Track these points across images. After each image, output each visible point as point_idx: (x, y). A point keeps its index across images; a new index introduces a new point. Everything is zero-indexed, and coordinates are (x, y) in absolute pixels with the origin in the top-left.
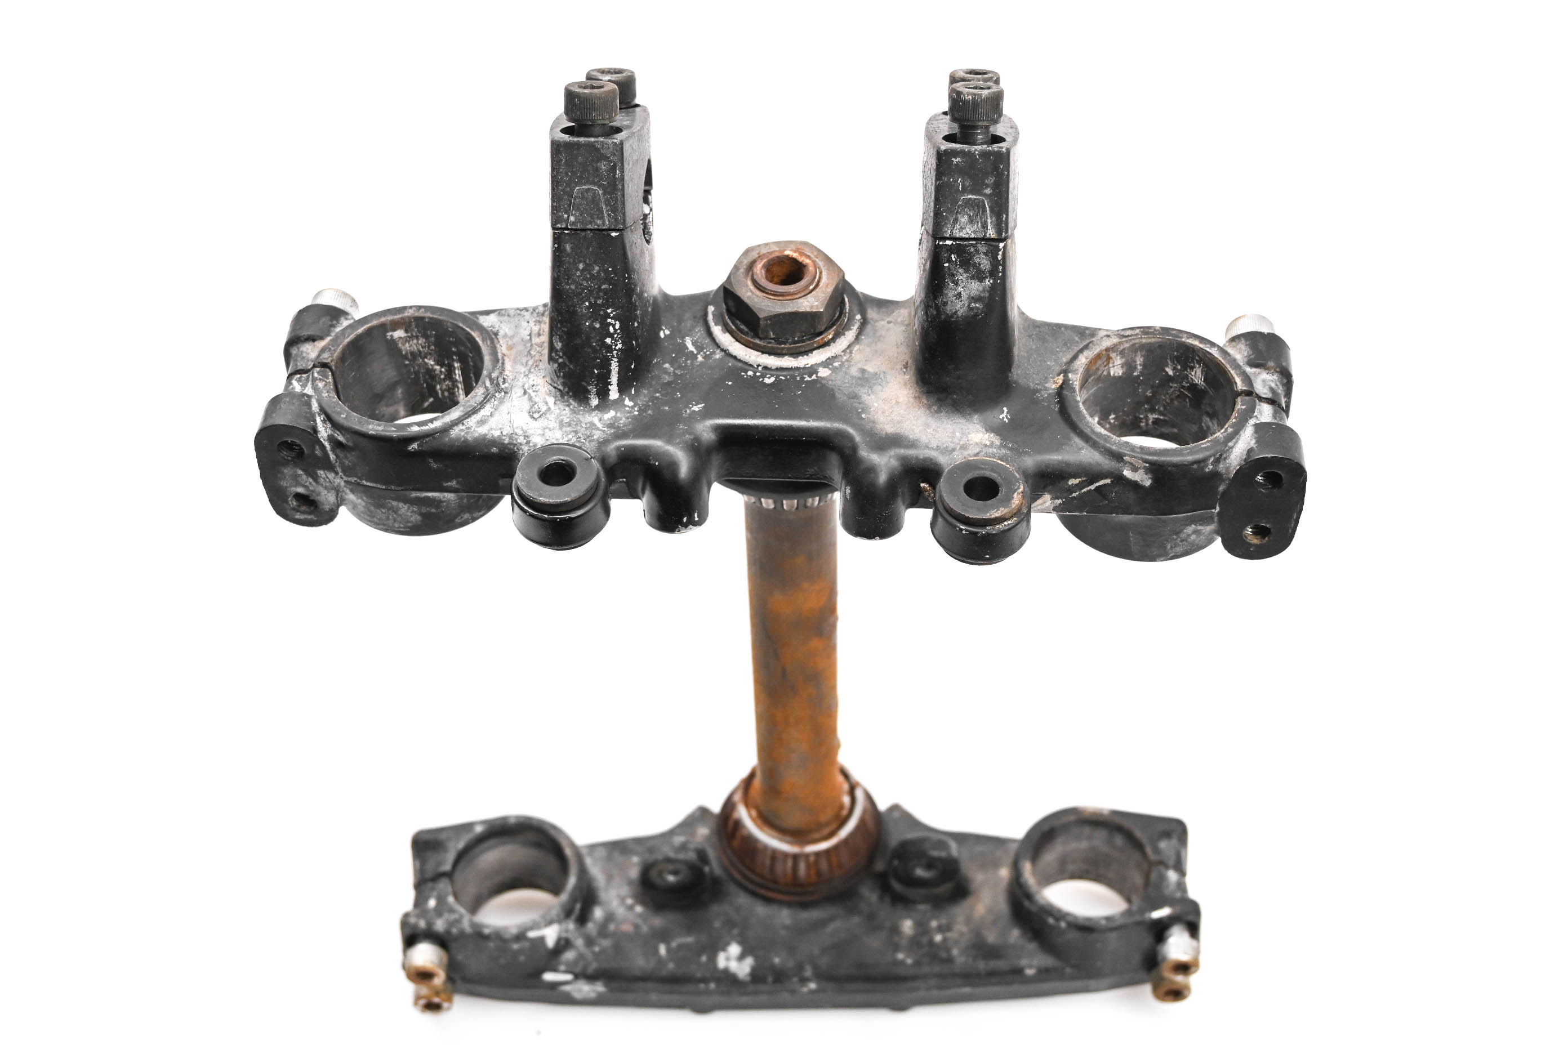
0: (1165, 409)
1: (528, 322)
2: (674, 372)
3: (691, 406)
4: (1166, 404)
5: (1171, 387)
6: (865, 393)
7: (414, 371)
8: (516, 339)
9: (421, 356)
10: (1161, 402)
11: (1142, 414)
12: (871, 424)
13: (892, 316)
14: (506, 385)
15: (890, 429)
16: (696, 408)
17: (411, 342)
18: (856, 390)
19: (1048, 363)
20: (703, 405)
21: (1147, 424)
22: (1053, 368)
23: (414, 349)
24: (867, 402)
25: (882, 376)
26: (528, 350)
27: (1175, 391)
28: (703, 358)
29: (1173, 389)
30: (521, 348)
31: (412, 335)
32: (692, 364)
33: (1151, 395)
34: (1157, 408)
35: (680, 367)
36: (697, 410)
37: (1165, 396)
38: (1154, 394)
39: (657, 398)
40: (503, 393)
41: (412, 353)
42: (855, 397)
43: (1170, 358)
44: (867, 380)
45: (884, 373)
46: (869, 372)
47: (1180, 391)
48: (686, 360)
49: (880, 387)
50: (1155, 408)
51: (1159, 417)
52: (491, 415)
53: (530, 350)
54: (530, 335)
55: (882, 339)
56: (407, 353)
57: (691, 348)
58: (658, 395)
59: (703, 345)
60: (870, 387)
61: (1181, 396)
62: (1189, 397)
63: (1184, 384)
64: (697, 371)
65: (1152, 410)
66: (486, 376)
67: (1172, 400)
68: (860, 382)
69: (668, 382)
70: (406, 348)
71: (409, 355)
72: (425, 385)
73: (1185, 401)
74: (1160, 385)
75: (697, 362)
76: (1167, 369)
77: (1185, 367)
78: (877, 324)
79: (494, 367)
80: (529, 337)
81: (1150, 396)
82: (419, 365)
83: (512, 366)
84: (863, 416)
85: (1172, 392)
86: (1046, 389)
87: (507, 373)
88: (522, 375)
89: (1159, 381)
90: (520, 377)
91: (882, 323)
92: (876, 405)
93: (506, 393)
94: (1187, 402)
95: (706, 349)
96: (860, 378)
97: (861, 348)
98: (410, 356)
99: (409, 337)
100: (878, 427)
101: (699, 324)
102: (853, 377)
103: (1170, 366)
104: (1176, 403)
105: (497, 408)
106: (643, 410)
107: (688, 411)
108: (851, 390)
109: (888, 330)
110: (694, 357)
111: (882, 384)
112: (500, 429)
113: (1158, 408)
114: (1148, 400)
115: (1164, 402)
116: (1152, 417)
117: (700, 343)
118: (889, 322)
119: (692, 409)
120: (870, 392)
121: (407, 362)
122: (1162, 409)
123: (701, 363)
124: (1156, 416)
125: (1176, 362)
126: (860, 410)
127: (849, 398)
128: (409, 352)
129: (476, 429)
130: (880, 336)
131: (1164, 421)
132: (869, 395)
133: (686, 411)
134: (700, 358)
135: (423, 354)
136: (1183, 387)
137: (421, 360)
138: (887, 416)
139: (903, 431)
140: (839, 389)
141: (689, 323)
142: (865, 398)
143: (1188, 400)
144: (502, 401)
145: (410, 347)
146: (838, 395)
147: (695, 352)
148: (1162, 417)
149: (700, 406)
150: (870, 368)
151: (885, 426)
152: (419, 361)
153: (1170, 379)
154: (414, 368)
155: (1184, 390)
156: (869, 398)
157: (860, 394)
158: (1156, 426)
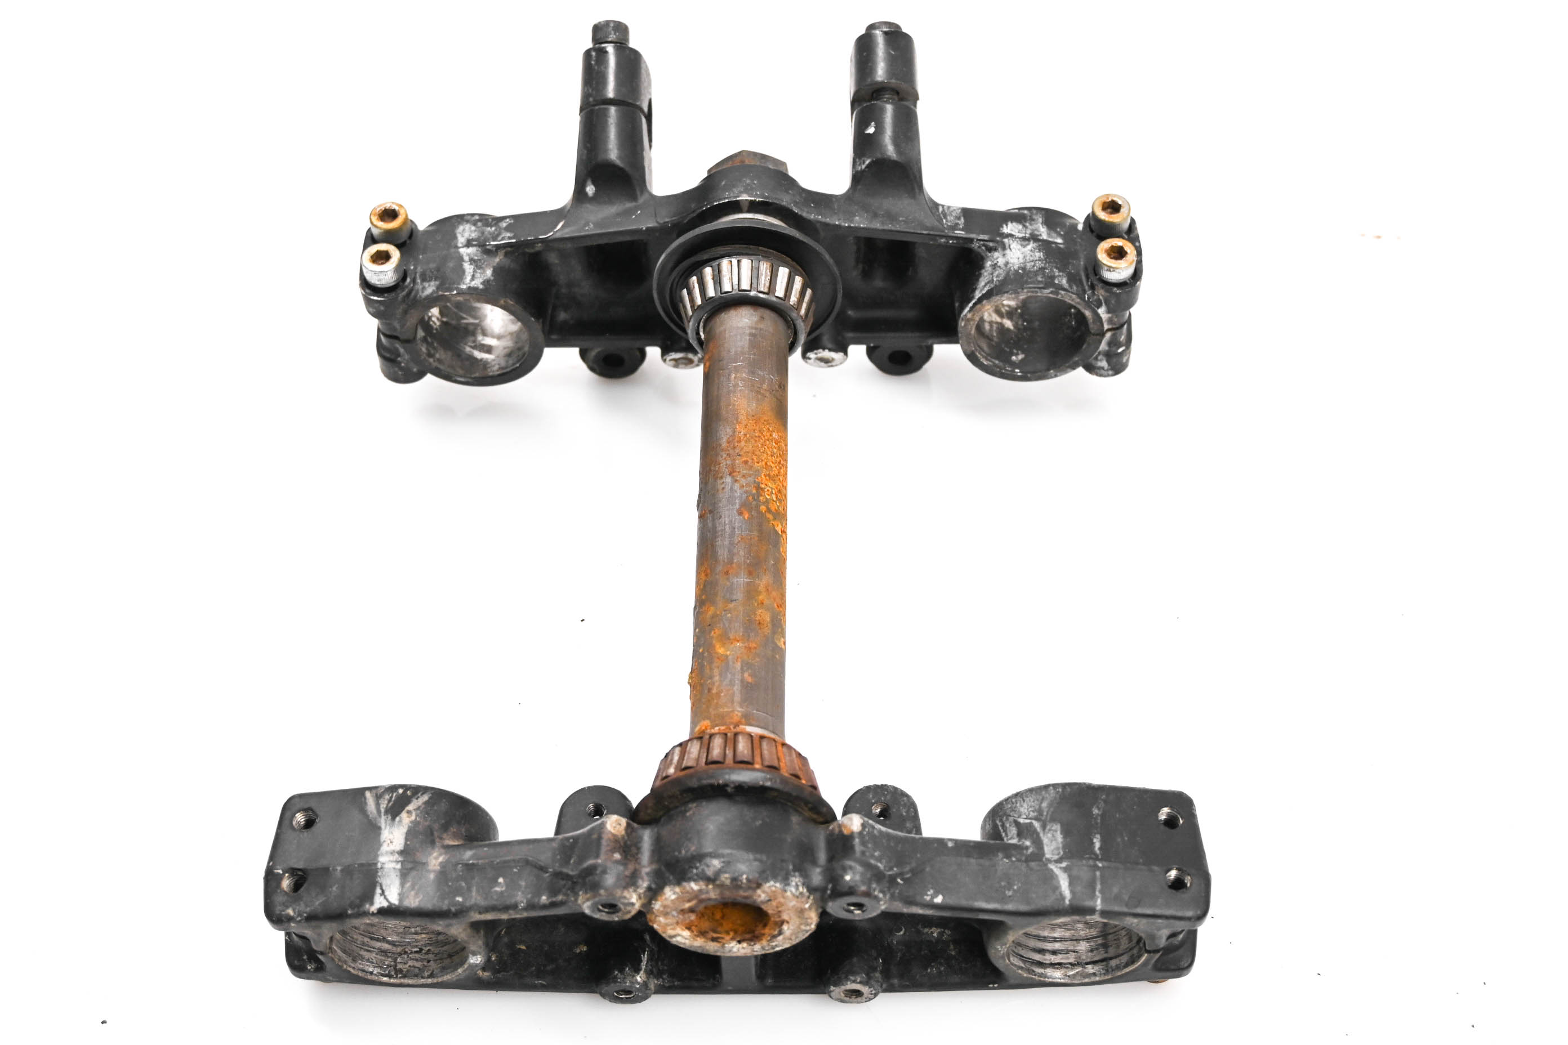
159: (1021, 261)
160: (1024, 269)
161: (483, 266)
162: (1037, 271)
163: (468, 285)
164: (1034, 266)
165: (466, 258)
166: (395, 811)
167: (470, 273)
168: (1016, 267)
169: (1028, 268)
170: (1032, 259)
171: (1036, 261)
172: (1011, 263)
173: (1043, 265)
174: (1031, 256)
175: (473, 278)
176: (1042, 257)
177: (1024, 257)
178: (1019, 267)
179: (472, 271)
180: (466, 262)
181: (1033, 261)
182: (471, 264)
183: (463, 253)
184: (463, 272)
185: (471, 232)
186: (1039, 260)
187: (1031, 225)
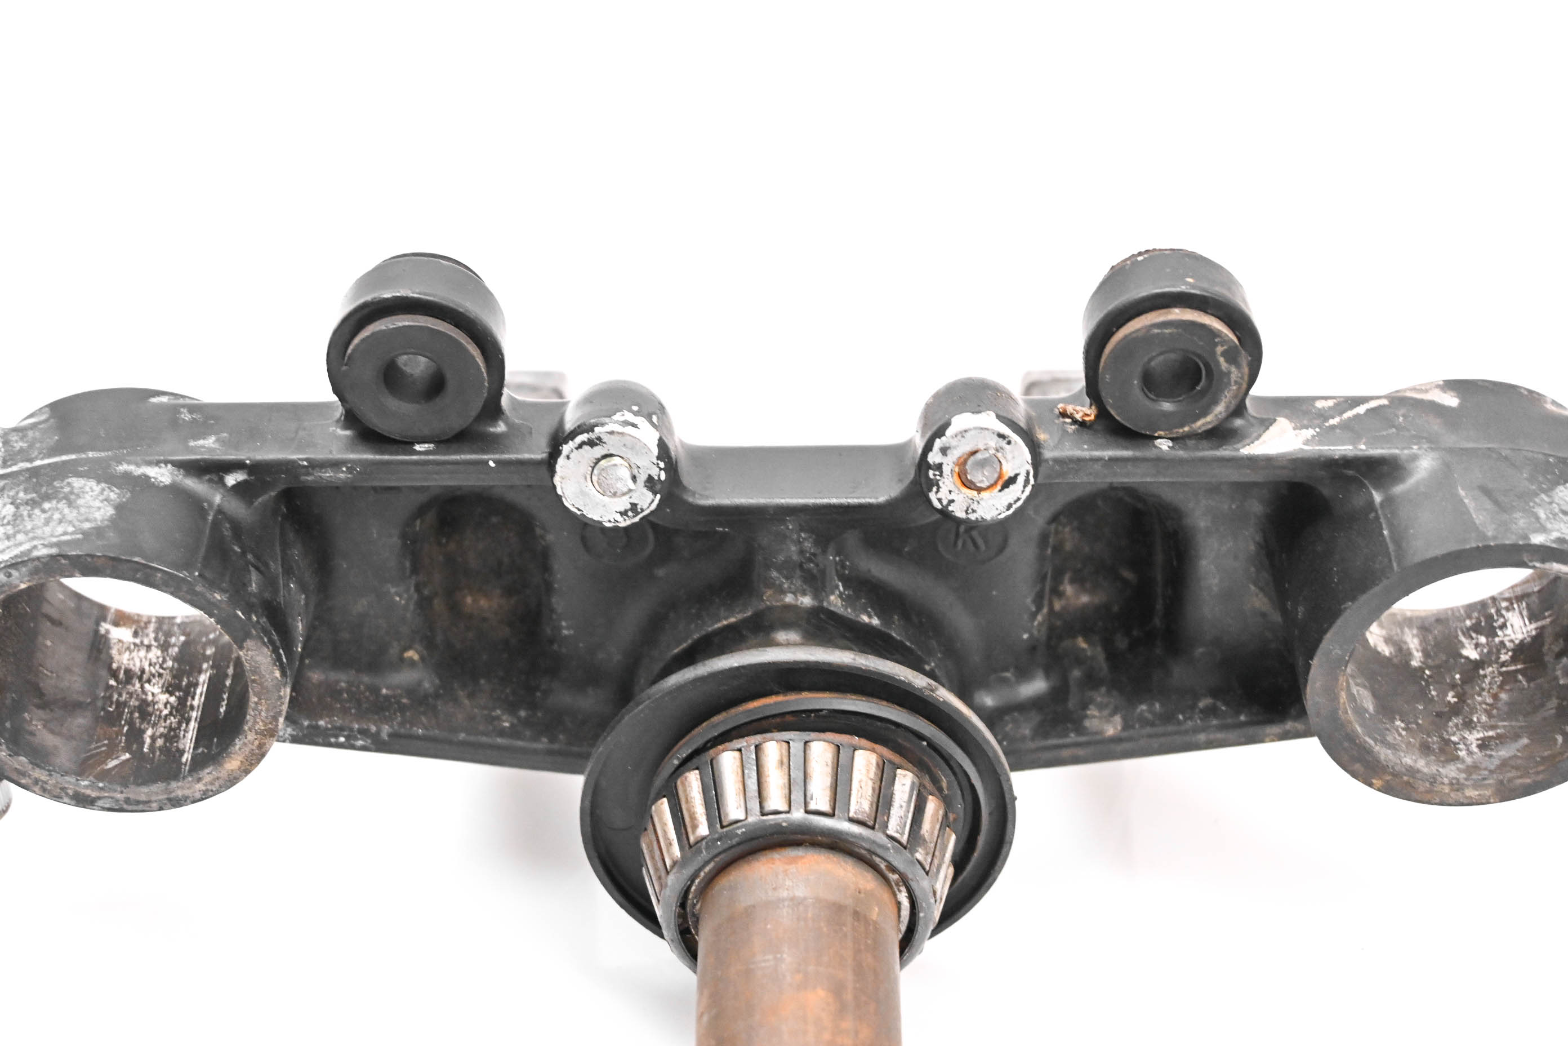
0: (1490, 716)
4: (1488, 707)
5: (1485, 676)
7: (117, 700)
9: (140, 678)
10: (1478, 707)
11: (1454, 734)
17: (135, 654)
21: (1470, 753)
23: (134, 665)
27: (1493, 678)
29: (1489, 678)
31: (142, 642)
33: (1456, 700)
34: (1475, 719)
37: (1480, 695)
38: (1461, 697)
41: (128, 672)
43: (1464, 634)
47: (1501, 674)
50: (1471, 721)
51: (1486, 734)
56: (119, 668)
61: (1509, 678)
62: (1516, 671)
63: (1504, 657)
65: (1469, 725)
67: (1495, 697)
70: (123, 660)
71: (122, 672)
72: (126, 728)
73: (1517, 681)
74: (1465, 681)
76: (1465, 652)
77: (1491, 633)
81: (1455, 702)
82: (131, 695)
85: (1490, 684)
89: (1461, 674)
94: (1520, 682)
98: (122, 675)
99: (135, 644)
103: (1467, 645)
104: (1503, 696)
113: (1478, 718)
114: (1455, 710)
115: (1484, 706)
116: (1474, 737)
121: (112, 682)
122: (1484, 718)
124: (1481, 735)
125: (1474, 635)
128: (123, 667)
131: (1499, 737)
135: (145, 677)
136: (1503, 664)
137: (138, 685)
143: (1520, 677)
145: (129, 660)
148: (1491, 733)
152: (134, 685)
153: (1479, 665)
154: (120, 695)
155: (1507, 666)
158: (1488, 752)
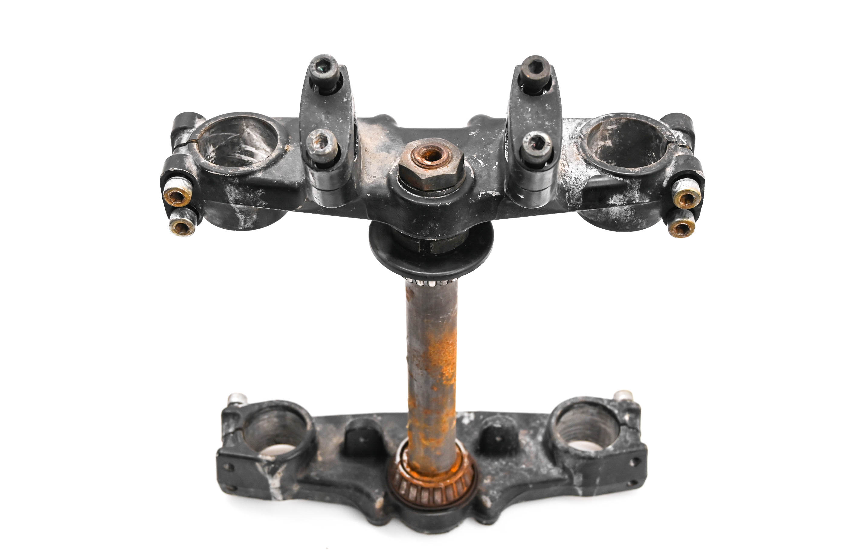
1: (572, 172)
2: (487, 149)
3: (476, 134)
6: (387, 142)
8: (576, 163)
12: (384, 128)
13: (373, 180)
14: (573, 141)
15: (375, 126)
16: (473, 133)
18: (392, 143)
19: (291, 159)
20: (470, 135)
22: (289, 156)
24: (387, 138)
25: (379, 151)
26: (567, 158)
28: (473, 156)
30: (572, 159)
32: (479, 153)
35: (485, 152)
36: (472, 132)
39: (494, 137)
40: (574, 137)
42: (392, 140)
44: (387, 148)
45: (377, 152)
46: (385, 152)
48: (482, 155)
49: (379, 145)
52: (576, 127)
53: (566, 158)
54: (569, 166)
55: (379, 168)
57: (480, 161)
58: (494, 139)
59: (474, 163)
60: (384, 145)
64: (475, 150)
66: (584, 139)
68: (390, 147)
69: (490, 145)
75: (476, 154)
78: (381, 176)
79: (581, 144)
80: (569, 164)
83: (573, 150)
84: (388, 132)
86: (294, 147)
87: (575, 146)
88: (566, 146)
90: (567, 145)
91: (378, 177)
92: (382, 137)
93: (572, 138)
95: (472, 161)
96: (390, 149)
97: (390, 164)
100: (381, 127)
101: (478, 173)
102: (394, 149)
105: (574, 131)
106: (500, 132)
107: (477, 131)
108: (395, 143)
109: (375, 173)
110: (477, 157)
111: (379, 147)
112: (569, 121)
117: (476, 164)
118: (374, 177)
119: (475, 133)
120: (385, 143)
123: (474, 154)
126: (390, 134)
127: (395, 140)
129: (581, 121)
130: (379, 170)
132: (385, 141)
133: (478, 131)
134: (475, 156)
138: (376, 132)
139: (368, 126)
140: (401, 144)
141: (483, 174)
142: (387, 140)
144: (573, 134)
146: (401, 141)
147: (478, 159)
149: (471, 134)
150: (385, 154)
151: (377, 127)
156: (385, 140)
157: (390, 142)
159: (618, 215)
160: (619, 221)
161: (250, 214)
162: (627, 223)
163: (243, 227)
164: (625, 220)
165: (238, 211)
166: (273, 472)
167: (242, 219)
168: (614, 218)
169: (622, 220)
170: (625, 215)
171: (628, 216)
172: (610, 214)
173: (632, 219)
174: (625, 213)
175: (245, 222)
176: (632, 214)
177: (620, 213)
178: (615, 219)
179: (243, 218)
180: (238, 213)
181: (625, 217)
182: (241, 214)
183: (234, 207)
184: (238, 219)
185: (236, 193)
186: (630, 216)
187: (629, 193)
